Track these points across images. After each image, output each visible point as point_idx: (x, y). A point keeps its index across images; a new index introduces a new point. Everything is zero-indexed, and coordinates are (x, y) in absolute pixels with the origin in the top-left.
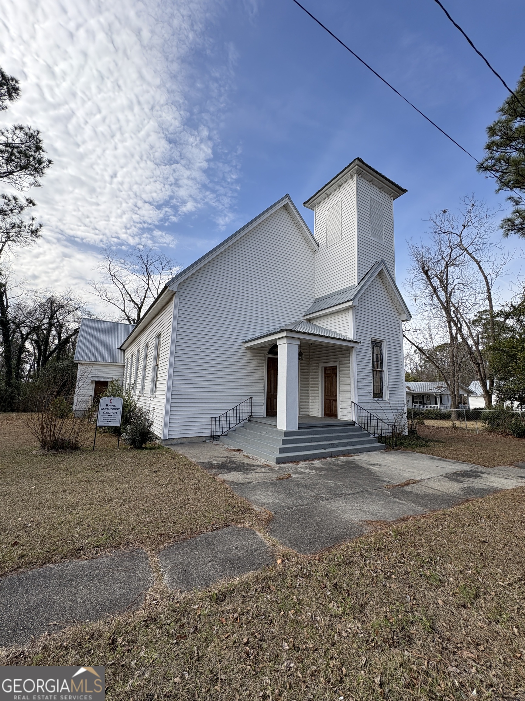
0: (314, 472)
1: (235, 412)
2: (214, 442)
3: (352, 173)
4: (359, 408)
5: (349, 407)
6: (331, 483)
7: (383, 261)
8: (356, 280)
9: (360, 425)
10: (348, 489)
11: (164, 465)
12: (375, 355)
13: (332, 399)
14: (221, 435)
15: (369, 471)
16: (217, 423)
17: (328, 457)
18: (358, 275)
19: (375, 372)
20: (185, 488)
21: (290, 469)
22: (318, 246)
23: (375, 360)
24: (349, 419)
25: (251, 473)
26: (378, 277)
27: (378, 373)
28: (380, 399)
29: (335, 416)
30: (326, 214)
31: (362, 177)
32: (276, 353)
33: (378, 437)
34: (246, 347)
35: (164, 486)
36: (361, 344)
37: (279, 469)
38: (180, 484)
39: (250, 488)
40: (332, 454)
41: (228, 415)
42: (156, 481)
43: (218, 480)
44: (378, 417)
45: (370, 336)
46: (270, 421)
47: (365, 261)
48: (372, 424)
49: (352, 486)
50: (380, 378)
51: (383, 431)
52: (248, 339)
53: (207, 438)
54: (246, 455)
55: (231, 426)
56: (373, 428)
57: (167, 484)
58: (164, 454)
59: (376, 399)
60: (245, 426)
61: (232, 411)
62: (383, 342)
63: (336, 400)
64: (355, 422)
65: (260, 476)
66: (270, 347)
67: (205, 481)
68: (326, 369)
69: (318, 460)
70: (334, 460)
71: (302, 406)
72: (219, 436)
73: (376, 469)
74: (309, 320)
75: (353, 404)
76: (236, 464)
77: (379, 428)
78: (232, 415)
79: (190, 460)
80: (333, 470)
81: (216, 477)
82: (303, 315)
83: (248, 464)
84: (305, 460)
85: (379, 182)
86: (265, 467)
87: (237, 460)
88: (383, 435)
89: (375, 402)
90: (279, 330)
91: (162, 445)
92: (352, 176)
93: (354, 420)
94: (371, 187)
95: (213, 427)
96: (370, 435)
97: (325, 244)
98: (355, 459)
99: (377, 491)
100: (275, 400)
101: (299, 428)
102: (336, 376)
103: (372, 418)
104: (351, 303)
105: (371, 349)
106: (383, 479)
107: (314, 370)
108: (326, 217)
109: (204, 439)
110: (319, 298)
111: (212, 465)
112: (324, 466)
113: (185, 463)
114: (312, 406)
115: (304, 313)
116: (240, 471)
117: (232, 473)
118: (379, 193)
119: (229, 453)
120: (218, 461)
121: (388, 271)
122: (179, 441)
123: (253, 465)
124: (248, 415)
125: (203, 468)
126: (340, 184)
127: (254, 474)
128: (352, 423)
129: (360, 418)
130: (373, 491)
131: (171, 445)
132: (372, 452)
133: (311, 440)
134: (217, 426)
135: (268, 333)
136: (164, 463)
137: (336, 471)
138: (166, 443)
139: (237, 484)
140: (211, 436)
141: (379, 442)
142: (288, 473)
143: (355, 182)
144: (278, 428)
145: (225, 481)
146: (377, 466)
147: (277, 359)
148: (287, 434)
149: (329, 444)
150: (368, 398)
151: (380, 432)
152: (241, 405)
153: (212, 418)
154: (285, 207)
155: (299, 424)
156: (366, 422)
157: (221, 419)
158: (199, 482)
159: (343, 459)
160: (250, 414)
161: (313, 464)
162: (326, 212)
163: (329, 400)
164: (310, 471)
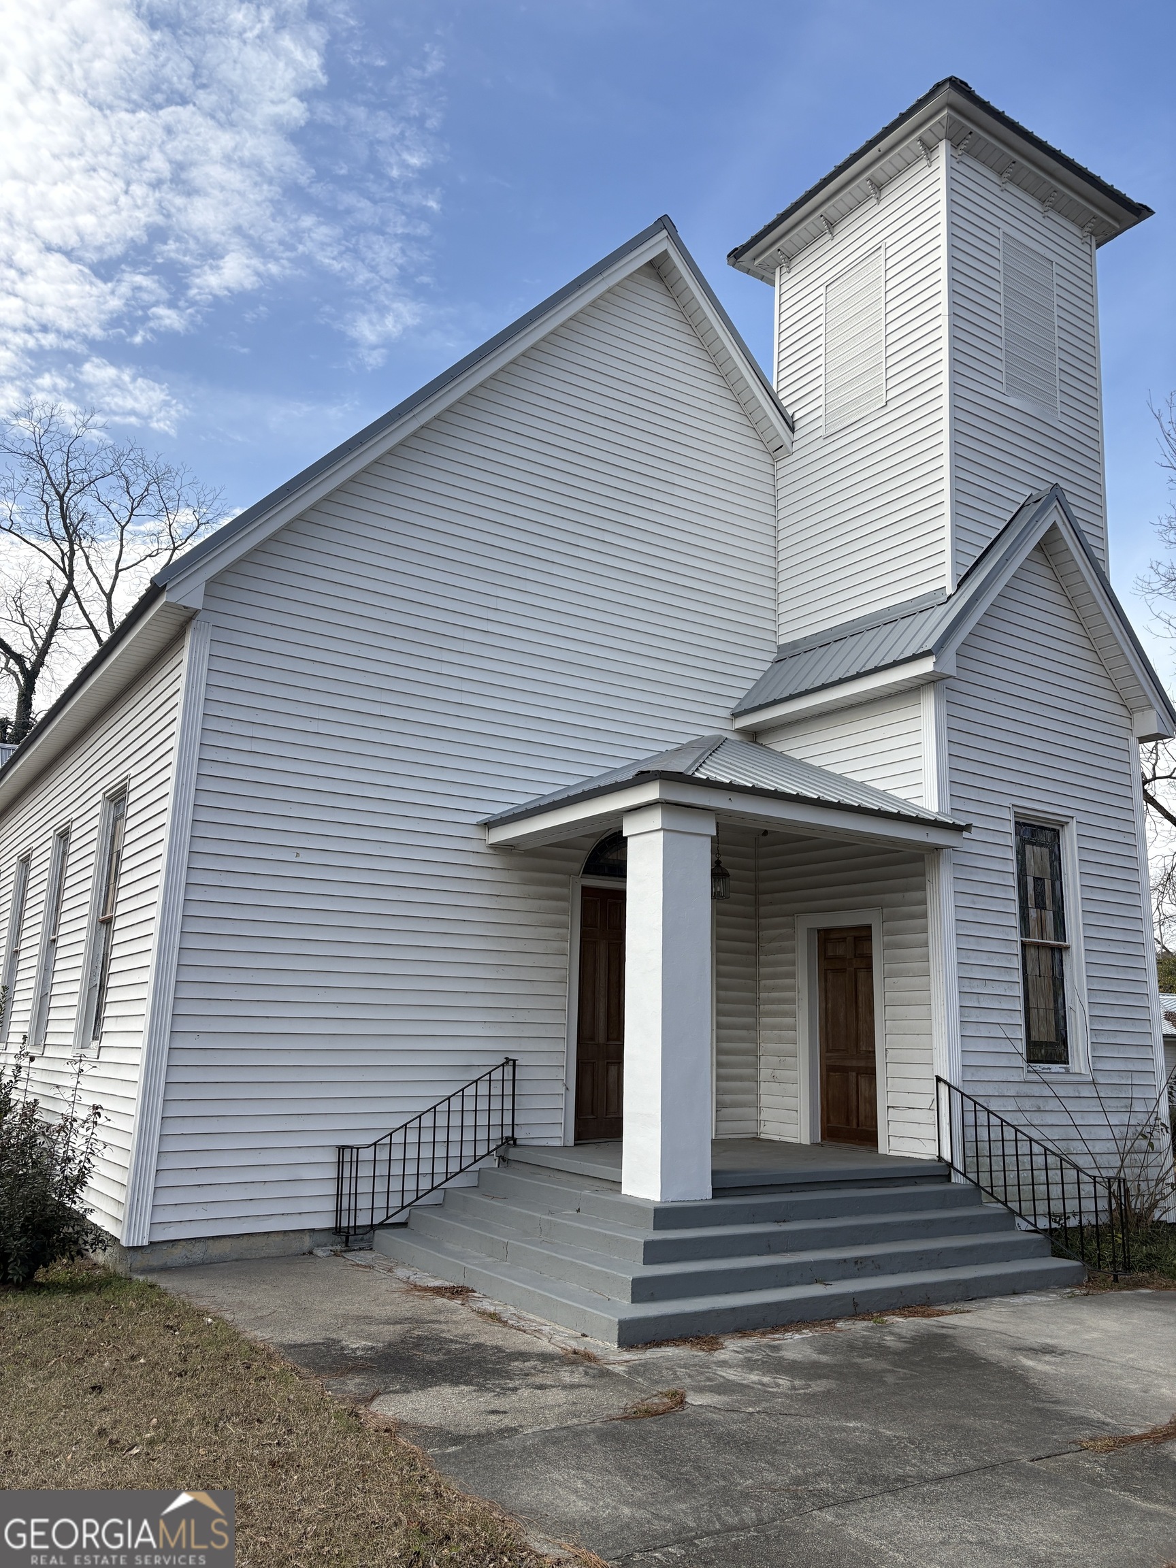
0: (784, 1382)
1: (442, 1121)
2: (349, 1256)
3: (929, 138)
4: (969, 1105)
5: (927, 1101)
6: (856, 1428)
7: (1056, 494)
8: (947, 569)
9: (973, 1176)
10: (929, 1456)
11: (133, 1358)
12: (1030, 880)
13: (852, 1069)
14: (382, 1225)
15: (1016, 1376)
16: (365, 1171)
17: (838, 1318)
18: (956, 551)
19: (1032, 952)
20: (228, 1460)
21: (681, 1372)
22: (792, 430)
23: (1031, 903)
24: (925, 1151)
25: (515, 1389)
26: (1039, 557)
27: (1045, 956)
28: (1055, 1068)
29: (870, 1138)
30: (822, 300)
31: (967, 152)
32: (620, 871)
33: (1051, 1231)
34: (494, 846)
35: (135, 1451)
36: (974, 834)
37: (635, 1370)
38: (207, 1443)
39: (509, 1454)
40: (856, 1305)
41: (412, 1137)
42: (102, 1432)
43: (373, 1424)
44: (1049, 1145)
45: (1008, 801)
46: (590, 1162)
47: (985, 495)
48: (1025, 1176)
49: (944, 1445)
50: (1054, 978)
51: (1072, 1206)
52: (498, 810)
53: (320, 1238)
54: (491, 1309)
55: (425, 1184)
56: (1026, 1190)
57: (151, 1442)
58: (131, 1313)
59: (1038, 1066)
60: (483, 1184)
61: (427, 1121)
62: (1063, 825)
63: (871, 1073)
64: (950, 1165)
65: (550, 1401)
66: (591, 844)
67: (316, 1428)
68: (826, 937)
69: (798, 1331)
70: (868, 1329)
71: (727, 1098)
72: (372, 1227)
73: (1047, 1368)
74: (754, 735)
75: (944, 1089)
76: (449, 1352)
77: (1056, 1191)
78: (427, 1137)
79: (249, 1336)
80: (864, 1376)
81: (362, 1410)
82: (726, 713)
83: (498, 1349)
84: (741, 1331)
85: (1038, 177)
86: (573, 1363)
87: (450, 1331)
88: (1073, 1222)
89: (1034, 1077)
90: (629, 775)
91: (121, 1270)
92: (929, 149)
93: (946, 1156)
94: (1004, 195)
95: (346, 1190)
96: (1018, 1220)
97: (821, 422)
98: (954, 1327)
99: (1051, 1463)
100: (613, 1070)
101: (717, 1192)
102: (870, 968)
103: (1024, 1148)
104: (926, 666)
105: (1011, 854)
106: (1077, 1412)
107: (775, 944)
108: (822, 310)
109: (307, 1242)
110: (794, 644)
111: (345, 1357)
112: (824, 1358)
113: (227, 1348)
114: (769, 1095)
115: (733, 704)
116: (466, 1383)
117: (433, 1391)
118: (1039, 217)
119: (417, 1302)
120: (368, 1337)
121: (1078, 533)
122: (198, 1252)
123: (523, 1356)
124: (496, 1134)
125: (305, 1370)
126: (881, 177)
127: (525, 1393)
128: (940, 1171)
129: (972, 1148)
130: (1036, 1465)
131: (164, 1269)
132: (1026, 1298)
133: (767, 1245)
134: (365, 1186)
135: (587, 788)
136: (133, 1350)
137: (876, 1377)
138: (140, 1260)
139: (457, 1440)
140: (337, 1230)
141: (1057, 1254)
142: (674, 1387)
143: (942, 174)
144: (625, 1190)
145: (401, 1425)
146: (1047, 1358)
147: (621, 896)
148: (665, 1216)
149: (845, 1260)
150: (1003, 1061)
151: (1057, 1207)
152: (470, 1091)
153: (341, 1149)
154: (658, 269)
155: (714, 1173)
156: (997, 1165)
157: (383, 1155)
158: (290, 1432)
159: (904, 1325)
160: (508, 1133)
161: (776, 1348)
162: (822, 289)
163: (844, 1070)
164: (766, 1379)
